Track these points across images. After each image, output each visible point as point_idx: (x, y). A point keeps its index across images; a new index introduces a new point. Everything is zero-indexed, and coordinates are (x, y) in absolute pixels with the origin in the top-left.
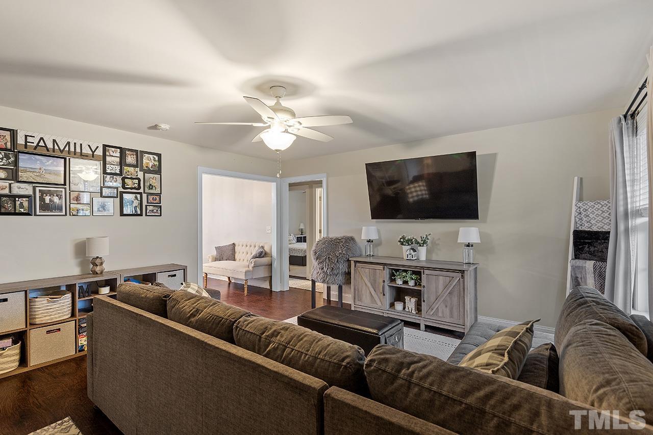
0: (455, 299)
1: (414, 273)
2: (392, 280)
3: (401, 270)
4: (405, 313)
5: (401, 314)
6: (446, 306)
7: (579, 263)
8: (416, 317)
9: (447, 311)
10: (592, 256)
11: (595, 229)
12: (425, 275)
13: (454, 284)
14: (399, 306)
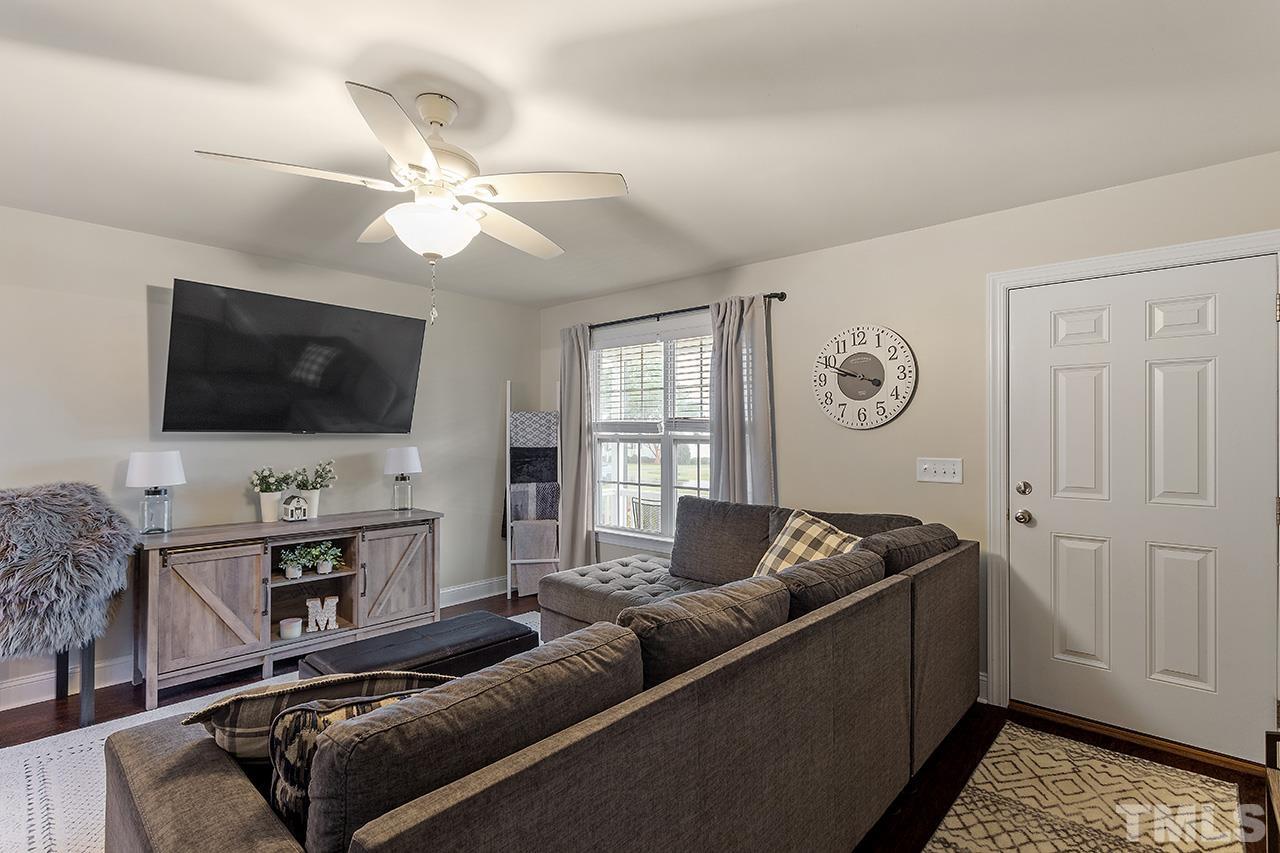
0: (419, 573)
1: (336, 543)
2: (278, 571)
3: (299, 544)
4: (311, 636)
5: (304, 643)
6: (404, 590)
7: (519, 487)
8: (342, 635)
9: (405, 598)
10: (534, 477)
11: (530, 445)
12: (366, 543)
13: (418, 545)
14: (293, 628)
